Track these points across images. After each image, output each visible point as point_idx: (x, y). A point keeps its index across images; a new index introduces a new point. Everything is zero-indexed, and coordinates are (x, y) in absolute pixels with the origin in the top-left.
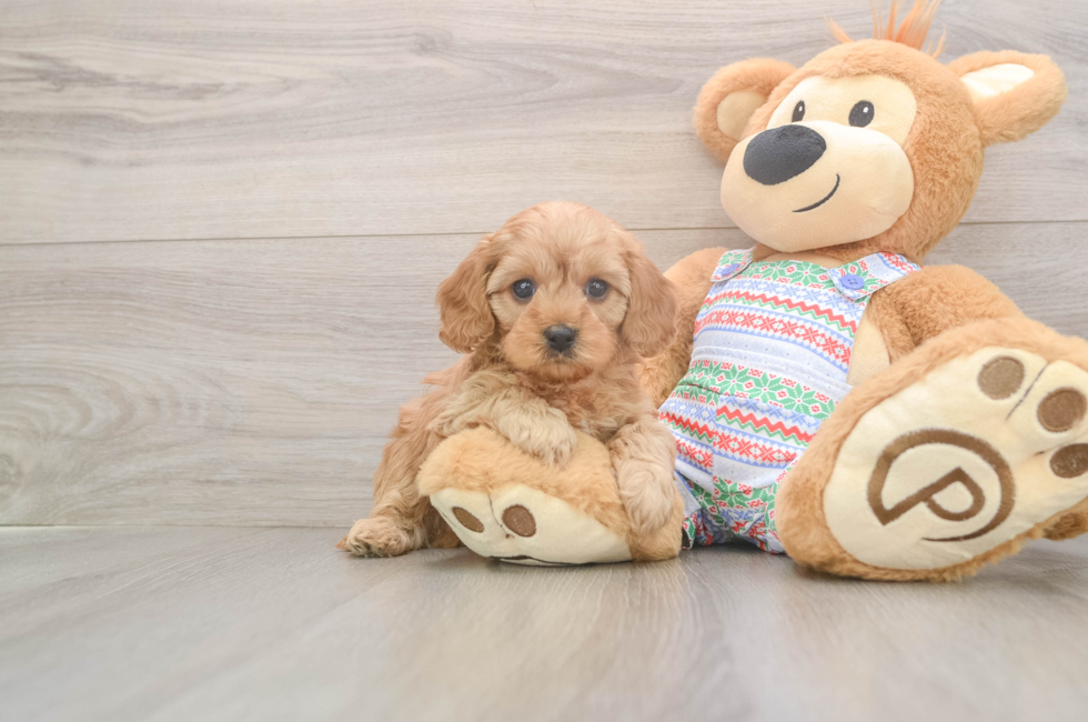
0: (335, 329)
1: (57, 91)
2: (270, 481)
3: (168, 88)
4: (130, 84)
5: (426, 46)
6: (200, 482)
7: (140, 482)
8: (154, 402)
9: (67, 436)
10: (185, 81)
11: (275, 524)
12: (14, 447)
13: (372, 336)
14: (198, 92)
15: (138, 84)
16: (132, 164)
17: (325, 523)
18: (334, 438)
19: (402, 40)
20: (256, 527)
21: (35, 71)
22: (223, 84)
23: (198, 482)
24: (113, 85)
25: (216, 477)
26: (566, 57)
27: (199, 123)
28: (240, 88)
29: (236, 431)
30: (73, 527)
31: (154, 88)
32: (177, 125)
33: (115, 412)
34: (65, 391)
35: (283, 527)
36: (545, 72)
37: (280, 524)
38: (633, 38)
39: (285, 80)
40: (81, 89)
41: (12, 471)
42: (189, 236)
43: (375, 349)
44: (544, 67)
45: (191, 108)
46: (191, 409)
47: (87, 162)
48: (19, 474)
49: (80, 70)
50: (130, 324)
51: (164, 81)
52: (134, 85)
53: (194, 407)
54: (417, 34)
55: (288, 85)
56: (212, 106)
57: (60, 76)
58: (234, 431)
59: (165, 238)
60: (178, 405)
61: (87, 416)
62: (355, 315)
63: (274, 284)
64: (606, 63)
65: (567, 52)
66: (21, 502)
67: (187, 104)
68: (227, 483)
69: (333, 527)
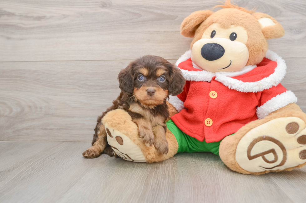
0: (79, 87)
2: (62, 129)
3: (31, 17)
4: (20, 16)
5: (104, 5)
6: (43, 129)
7: (27, 129)
8: (30, 107)
9: (6, 116)
10: (35, 15)
11: (64, 141)
13: (90, 89)
14: (39, 18)
15: (22, 16)
16: (21, 39)
17: (78, 140)
18: (80, 117)
19: (97, 3)
22: (46, 16)
23: (42, 129)
24: (15, 16)
25: (48, 128)
26: (144, 9)
27: (40, 27)
28: (51, 17)
29: (53, 115)
30: (9, 141)
31: (27, 17)
32: (33, 28)
33: (19, 110)
34: (5, 104)
36: (138, 14)
37: (66, 141)
38: (164, 4)
39: (64, 15)
40: (6, 17)
42: (38, 60)
43: (91, 93)
44: (138, 12)
46: (40, 109)
47: (8, 38)
49: (5, 11)
50: (22, 85)
51: (29, 15)
53: (41, 108)
54: (101, 2)
55: (65, 16)
56: (43, 22)
58: (52, 115)
59: (31, 60)
60: (36, 108)
61: (11, 111)
62: (85, 83)
63: (62, 74)
64: (156, 11)
65: (145, 8)
67: (36, 22)
68: (51, 129)
69: (80, 142)
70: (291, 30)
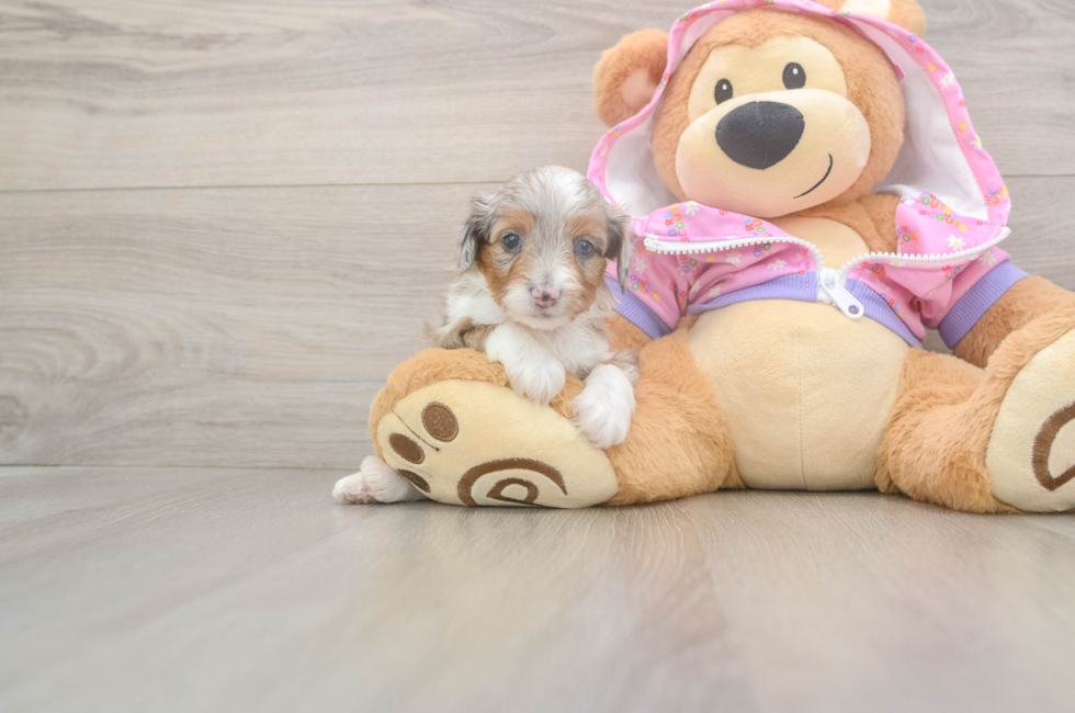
0: (335, 275)
1: (64, 40)
2: (269, 423)
3: (172, 38)
4: (135, 34)
6: (202, 424)
7: (145, 424)
8: (158, 345)
9: (74, 378)
10: (189, 31)
12: (21, 389)
13: (371, 283)
14: (202, 42)
15: (143, 33)
16: (137, 113)
18: (334, 382)
20: (257, 468)
21: (41, 20)
22: (226, 35)
23: (200, 424)
24: (119, 34)
25: (219, 419)
26: (563, 10)
27: (202, 73)
28: (242, 38)
29: (238, 374)
30: (79, 468)
31: (159, 38)
32: (181, 74)
33: (119, 355)
34: (70, 335)
35: (283, 468)
36: (542, 25)
39: (287, 31)
40: (86, 38)
41: (18, 412)
42: (193, 184)
43: (374, 295)
44: (542, 20)
45: (195, 58)
46: (194, 352)
47: (93, 110)
48: (26, 415)
49: (85, 20)
50: (134, 269)
51: (168, 31)
52: (140, 36)
53: (197, 350)
55: (290, 35)
56: (215, 56)
57: (67, 26)
58: (236, 374)
59: (170, 185)
60: (181, 348)
61: (92, 358)
62: (355, 262)
63: (276, 231)
64: (602, 17)
65: (565, 6)
66: (28, 443)
67: (191, 54)
68: (229, 425)
69: (332, 469)
70: (1067, 79)
